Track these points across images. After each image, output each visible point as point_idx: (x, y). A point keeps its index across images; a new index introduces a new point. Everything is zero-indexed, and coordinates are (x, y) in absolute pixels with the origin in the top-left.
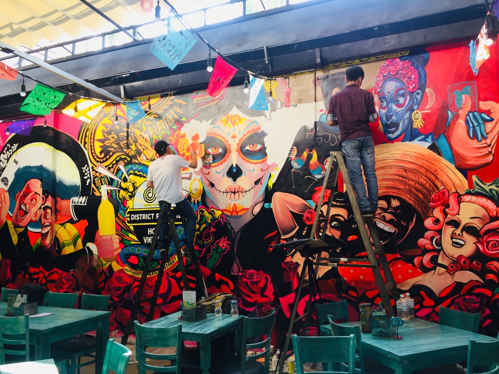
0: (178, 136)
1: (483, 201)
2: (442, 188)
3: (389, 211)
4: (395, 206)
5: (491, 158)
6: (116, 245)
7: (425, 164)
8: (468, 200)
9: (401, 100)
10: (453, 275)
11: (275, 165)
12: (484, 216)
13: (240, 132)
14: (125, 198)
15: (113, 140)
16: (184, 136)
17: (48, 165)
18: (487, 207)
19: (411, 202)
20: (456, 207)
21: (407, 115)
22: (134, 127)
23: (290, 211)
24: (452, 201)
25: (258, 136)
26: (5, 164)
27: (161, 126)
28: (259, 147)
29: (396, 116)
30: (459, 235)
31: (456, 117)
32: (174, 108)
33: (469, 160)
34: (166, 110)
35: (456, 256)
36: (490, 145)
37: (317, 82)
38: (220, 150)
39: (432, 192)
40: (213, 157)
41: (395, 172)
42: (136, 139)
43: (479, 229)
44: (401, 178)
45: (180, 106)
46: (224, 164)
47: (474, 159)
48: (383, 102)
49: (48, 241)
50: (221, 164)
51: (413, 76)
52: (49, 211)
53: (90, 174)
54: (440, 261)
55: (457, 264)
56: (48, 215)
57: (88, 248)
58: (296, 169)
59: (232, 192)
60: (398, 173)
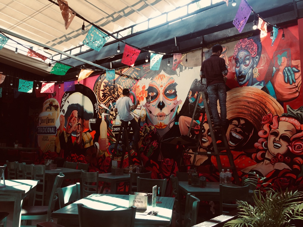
0: (136, 87)
1: (292, 120)
2: (269, 113)
3: (239, 126)
4: (242, 123)
5: (297, 94)
6: (107, 144)
7: (259, 98)
8: (283, 120)
9: (247, 62)
10: (274, 165)
11: (181, 101)
12: (293, 129)
13: (164, 84)
14: (112, 120)
15: (108, 90)
16: (139, 87)
17: (80, 103)
18: (295, 124)
19: (251, 121)
20: (276, 124)
21: (250, 71)
22: (117, 83)
23: (188, 126)
24: (274, 121)
25: (173, 86)
26: (64, 103)
27: (129, 82)
28: (173, 91)
29: (244, 71)
30: (278, 141)
31: (278, 70)
32: (135, 72)
33: (285, 96)
34: (131, 73)
35: (276, 153)
36: (297, 87)
37: (203, 55)
38: (155, 94)
39: (263, 115)
40: (151, 97)
41: (243, 104)
42: (118, 89)
43: (290, 137)
44: (246, 107)
45: (137, 71)
46: (157, 101)
47: (288, 95)
48: (237, 64)
49: (79, 141)
50: (155, 101)
51: (254, 48)
52: (80, 126)
53: (97, 107)
54: (266, 156)
55: (276, 159)
56: (79, 128)
57: (95, 144)
58: (191, 103)
59: (160, 116)
60: (244, 104)
